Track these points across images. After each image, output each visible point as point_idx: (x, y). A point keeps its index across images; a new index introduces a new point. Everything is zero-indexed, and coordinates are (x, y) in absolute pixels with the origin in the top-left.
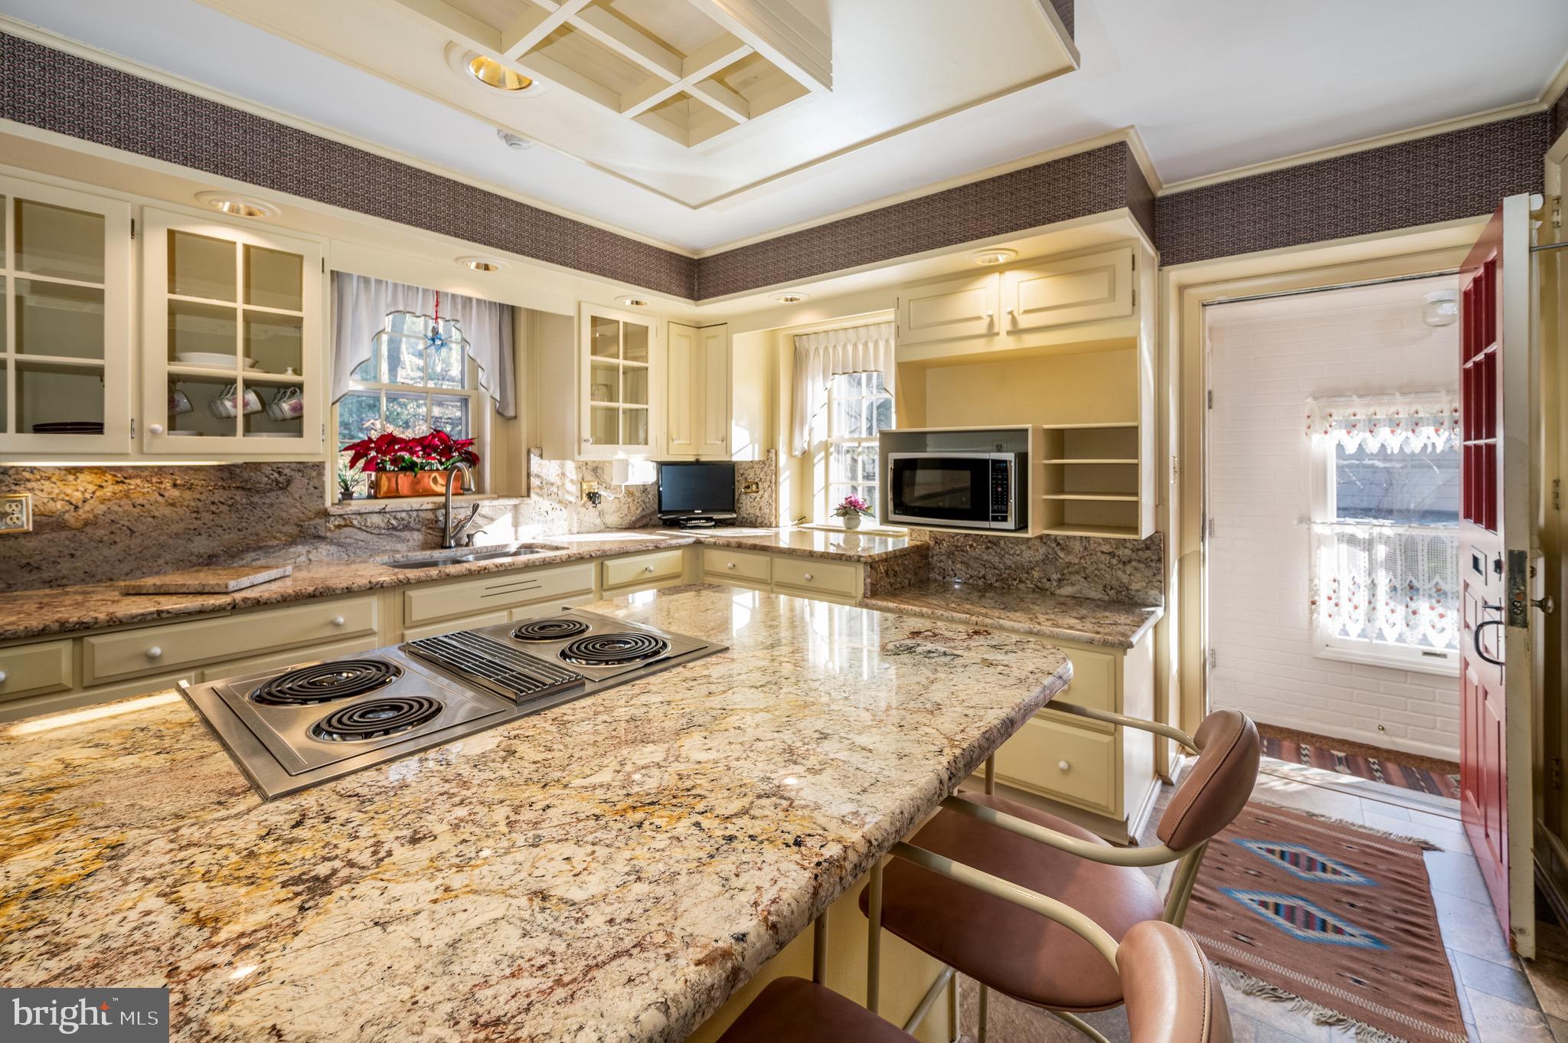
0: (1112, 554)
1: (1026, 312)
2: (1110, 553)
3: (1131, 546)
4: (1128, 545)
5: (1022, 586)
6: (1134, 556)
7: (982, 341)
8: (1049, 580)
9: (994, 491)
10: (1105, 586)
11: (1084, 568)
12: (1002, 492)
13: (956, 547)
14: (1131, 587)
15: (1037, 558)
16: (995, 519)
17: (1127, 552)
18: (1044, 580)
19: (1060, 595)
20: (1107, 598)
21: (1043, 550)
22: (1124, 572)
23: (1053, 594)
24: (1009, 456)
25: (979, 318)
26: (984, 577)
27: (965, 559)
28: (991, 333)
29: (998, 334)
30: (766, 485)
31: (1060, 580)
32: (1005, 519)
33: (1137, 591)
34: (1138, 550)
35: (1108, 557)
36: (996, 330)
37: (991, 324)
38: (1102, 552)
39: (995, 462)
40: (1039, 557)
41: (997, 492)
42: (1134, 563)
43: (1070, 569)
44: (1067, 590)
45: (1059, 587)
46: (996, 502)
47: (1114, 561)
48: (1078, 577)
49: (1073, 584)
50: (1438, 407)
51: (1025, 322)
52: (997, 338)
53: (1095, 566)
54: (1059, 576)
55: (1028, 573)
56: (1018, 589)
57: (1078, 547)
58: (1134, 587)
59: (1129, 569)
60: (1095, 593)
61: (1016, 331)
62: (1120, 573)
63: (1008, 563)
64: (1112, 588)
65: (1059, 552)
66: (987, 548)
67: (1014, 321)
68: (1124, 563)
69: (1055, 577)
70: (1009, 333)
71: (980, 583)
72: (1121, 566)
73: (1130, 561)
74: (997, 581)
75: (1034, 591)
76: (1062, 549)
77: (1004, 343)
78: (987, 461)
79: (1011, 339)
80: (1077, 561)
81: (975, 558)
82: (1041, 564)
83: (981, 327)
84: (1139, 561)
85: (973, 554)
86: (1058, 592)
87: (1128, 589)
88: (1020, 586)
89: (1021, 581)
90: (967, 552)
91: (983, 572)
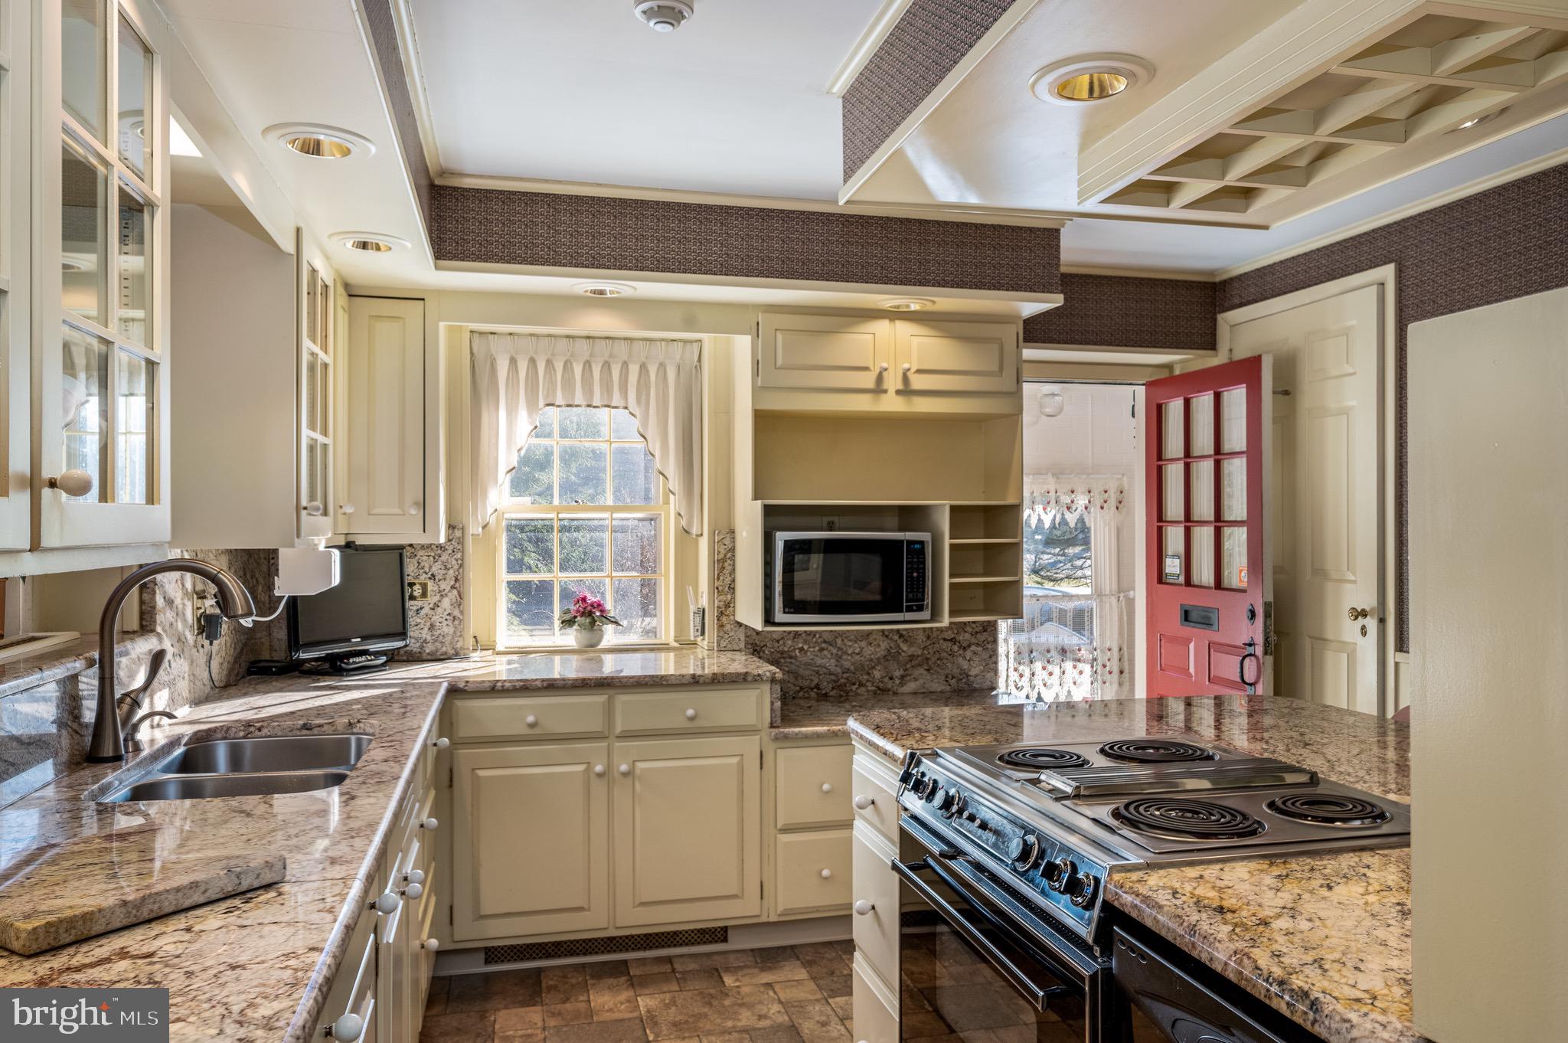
0: (953, 640)
1: (919, 371)
2: (951, 640)
3: (970, 630)
4: (969, 629)
5: (862, 690)
6: (974, 640)
7: (867, 397)
8: (891, 678)
9: (910, 576)
10: (947, 677)
11: (927, 659)
12: (918, 577)
13: (782, 653)
14: (972, 673)
15: (879, 655)
16: (910, 609)
17: (967, 636)
18: (886, 680)
19: (903, 694)
20: (948, 688)
21: (884, 645)
22: (964, 658)
23: (895, 694)
24: (925, 536)
25: (866, 369)
26: (817, 687)
27: (793, 667)
28: (879, 389)
29: (885, 391)
30: (445, 586)
31: (902, 677)
32: (920, 608)
33: (976, 676)
34: (977, 633)
35: (950, 644)
36: (885, 387)
37: (880, 379)
38: (945, 639)
39: (910, 543)
40: (881, 652)
41: (912, 577)
42: (973, 648)
43: (913, 663)
44: (911, 686)
45: (902, 684)
46: (911, 587)
47: (956, 648)
48: (921, 671)
49: (916, 679)
50: (1045, 488)
51: (918, 382)
52: (884, 396)
53: (938, 655)
54: (902, 672)
55: (868, 674)
56: (857, 694)
57: (921, 637)
58: (973, 672)
59: (968, 654)
60: (937, 686)
61: (906, 391)
62: (960, 660)
63: (847, 664)
64: (953, 677)
65: (902, 645)
66: (821, 650)
67: (905, 379)
68: (964, 648)
69: (897, 674)
70: (898, 392)
71: (813, 694)
72: (961, 652)
73: (969, 646)
74: (833, 688)
75: (875, 693)
76: (905, 641)
77: (892, 404)
78: (902, 542)
79: (900, 399)
80: (920, 652)
81: (806, 664)
82: (882, 661)
83: (868, 380)
84: (977, 645)
85: (804, 659)
86: (901, 690)
87: (968, 676)
88: (859, 691)
89: (861, 685)
90: (796, 658)
91: (816, 681)
